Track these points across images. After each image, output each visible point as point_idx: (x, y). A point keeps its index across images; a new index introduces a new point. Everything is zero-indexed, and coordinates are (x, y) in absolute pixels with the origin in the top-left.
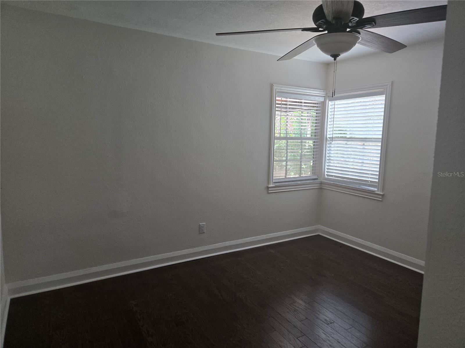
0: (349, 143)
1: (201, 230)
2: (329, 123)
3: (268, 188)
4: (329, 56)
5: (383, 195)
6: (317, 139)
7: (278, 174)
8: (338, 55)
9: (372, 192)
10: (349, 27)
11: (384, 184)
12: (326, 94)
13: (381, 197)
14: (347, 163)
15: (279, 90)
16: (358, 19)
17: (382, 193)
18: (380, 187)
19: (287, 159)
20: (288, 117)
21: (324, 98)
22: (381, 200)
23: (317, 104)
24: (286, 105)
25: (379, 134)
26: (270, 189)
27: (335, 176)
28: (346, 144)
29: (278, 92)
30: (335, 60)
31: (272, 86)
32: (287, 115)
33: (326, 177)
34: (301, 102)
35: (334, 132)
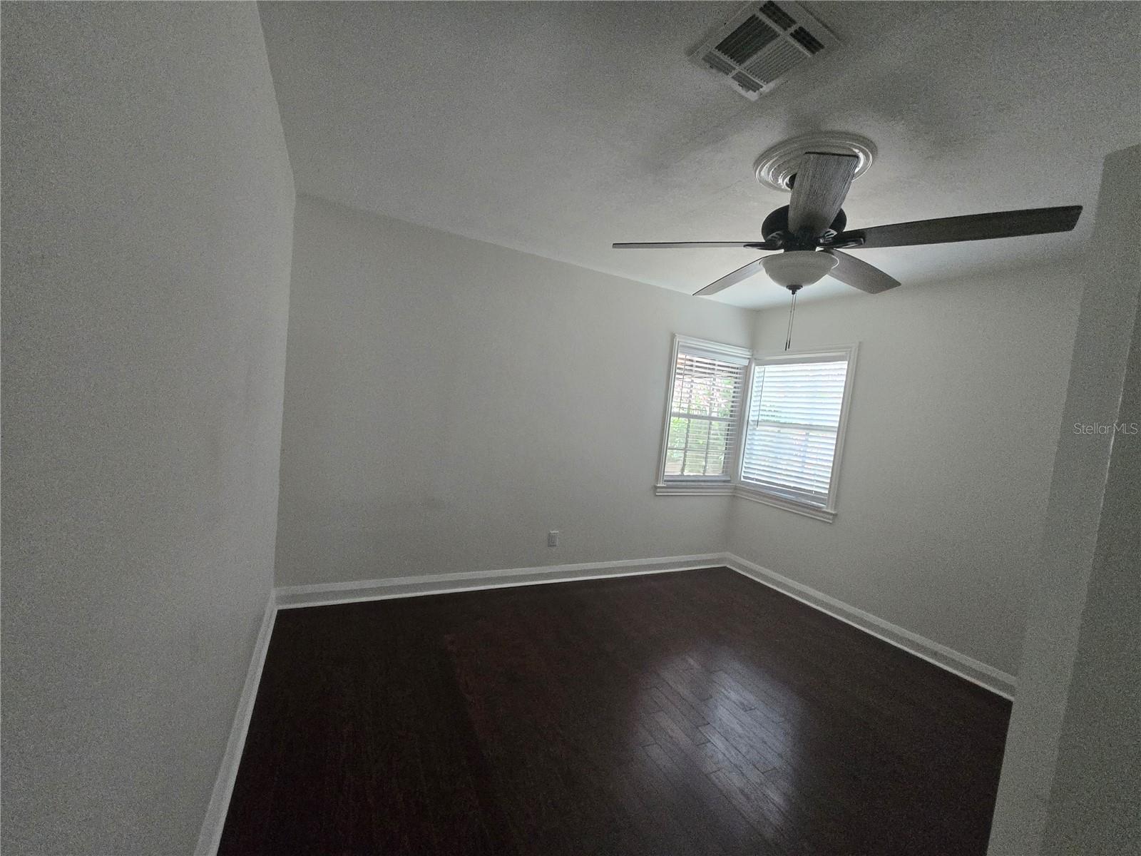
0: (782, 430)
1: (551, 542)
2: (753, 399)
3: (656, 488)
4: (785, 288)
5: (835, 515)
6: (733, 421)
7: (672, 469)
8: (799, 287)
9: (817, 509)
10: (820, 245)
11: (837, 496)
12: (752, 355)
13: (831, 517)
14: (778, 461)
15: (683, 344)
16: (835, 233)
17: (833, 512)
18: (830, 503)
19: (686, 447)
20: (692, 384)
21: (748, 361)
22: (831, 522)
23: (738, 369)
24: (692, 366)
25: (834, 421)
26: (658, 490)
27: (757, 480)
28: (779, 432)
29: (683, 346)
30: (793, 293)
31: (673, 337)
32: (692, 381)
33: (742, 479)
34: (714, 365)
35: (761, 413)
